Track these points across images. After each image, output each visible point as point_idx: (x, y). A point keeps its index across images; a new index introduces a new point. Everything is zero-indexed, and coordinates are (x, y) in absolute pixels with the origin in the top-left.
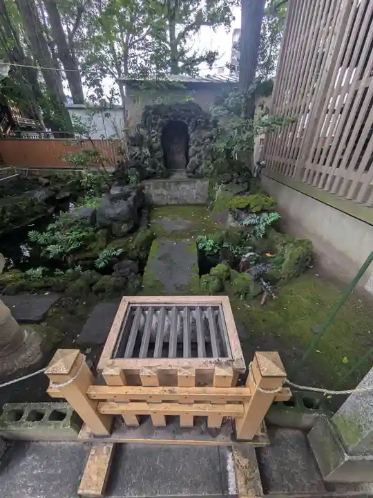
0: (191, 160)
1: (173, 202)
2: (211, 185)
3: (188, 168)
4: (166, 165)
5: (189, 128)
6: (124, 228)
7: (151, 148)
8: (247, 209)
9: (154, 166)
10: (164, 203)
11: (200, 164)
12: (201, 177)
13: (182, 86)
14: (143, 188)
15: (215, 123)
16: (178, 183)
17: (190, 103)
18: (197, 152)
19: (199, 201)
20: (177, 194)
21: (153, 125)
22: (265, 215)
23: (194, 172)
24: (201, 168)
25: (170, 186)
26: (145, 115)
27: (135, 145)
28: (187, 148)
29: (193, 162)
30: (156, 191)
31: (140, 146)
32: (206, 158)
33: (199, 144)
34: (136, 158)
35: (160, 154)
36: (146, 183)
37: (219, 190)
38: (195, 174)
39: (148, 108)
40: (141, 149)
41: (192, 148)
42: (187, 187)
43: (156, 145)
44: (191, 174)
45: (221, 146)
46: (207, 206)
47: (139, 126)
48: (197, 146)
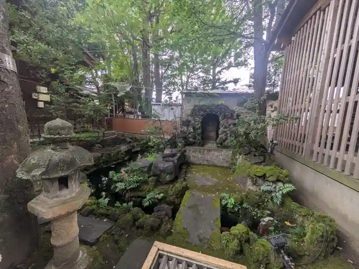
0: (220, 136)
1: (205, 163)
2: (234, 154)
3: (218, 141)
4: (202, 138)
5: (220, 118)
6: (168, 178)
7: (194, 128)
8: (264, 177)
9: (195, 138)
10: (198, 162)
11: (226, 139)
12: (226, 147)
13: (217, 95)
14: (185, 151)
15: (238, 116)
16: (209, 150)
17: (222, 104)
18: (224, 132)
19: (225, 165)
20: (208, 157)
21: (197, 116)
22: (280, 184)
23: (221, 144)
24: (227, 141)
25: (203, 152)
26: (193, 110)
27: (184, 126)
28: (218, 128)
29: (221, 138)
30: (194, 154)
31: (188, 126)
32: (230, 135)
33: (226, 127)
34: (184, 133)
35: (199, 131)
36: (188, 148)
37: (240, 159)
38: (222, 145)
39: (195, 106)
40: (188, 128)
41: (222, 129)
42: (216, 153)
43: (197, 127)
44: (220, 145)
45: (241, 130)
46: (231, 169)
47: (188, 115)
48: (224, 128)
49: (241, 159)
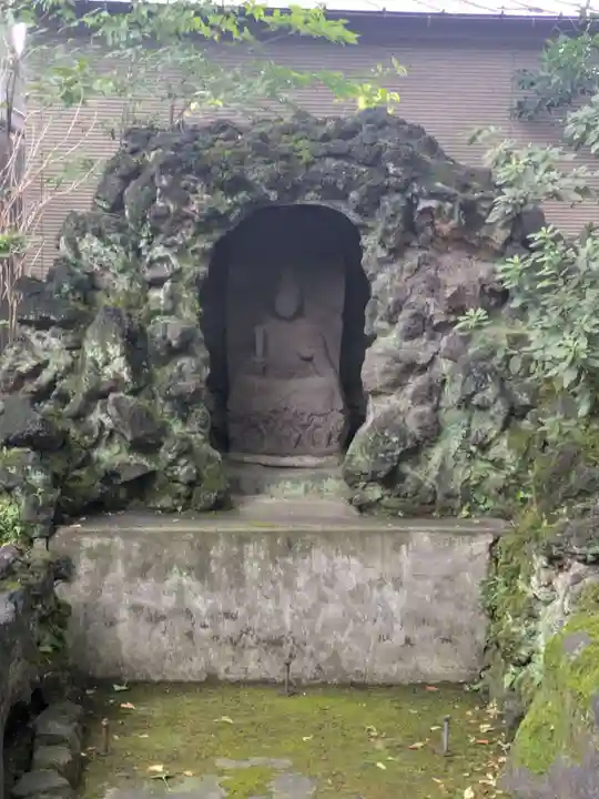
0: (376, 409)
1: (256, 664)
2: (507, 568)
3: (359, 456)
4: (220, 437)
5: (369, 241)
7: (135, 343)
10: (192, 668)
11: (433, 432)
13: (337, 31)
14: (61, 570)
15: (522, 224)
16: (288, 544)
17: (378, 120)
18: (411, 368)
19: (436, 665)
20: (277, 609)
21: (162, 225)
23: (391, 479)
24: (436, 454)
25: (235, 564)
26: (126, 172)
27: (43, 324)
29: (389, 422)
31: (74, 325)
32: (465, 403)
33: (421, 326)
34: (42, 395)
35: (189, 372)
39: (140, 138)
41: (386, 344)
42: (352, 571)
43: (168, 328)
44: (375, 492)
46: (482, 698)
47: (79, 226)
48: (410, 335)
49: (561, 603)
